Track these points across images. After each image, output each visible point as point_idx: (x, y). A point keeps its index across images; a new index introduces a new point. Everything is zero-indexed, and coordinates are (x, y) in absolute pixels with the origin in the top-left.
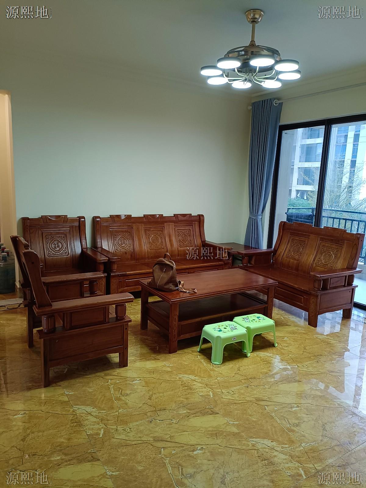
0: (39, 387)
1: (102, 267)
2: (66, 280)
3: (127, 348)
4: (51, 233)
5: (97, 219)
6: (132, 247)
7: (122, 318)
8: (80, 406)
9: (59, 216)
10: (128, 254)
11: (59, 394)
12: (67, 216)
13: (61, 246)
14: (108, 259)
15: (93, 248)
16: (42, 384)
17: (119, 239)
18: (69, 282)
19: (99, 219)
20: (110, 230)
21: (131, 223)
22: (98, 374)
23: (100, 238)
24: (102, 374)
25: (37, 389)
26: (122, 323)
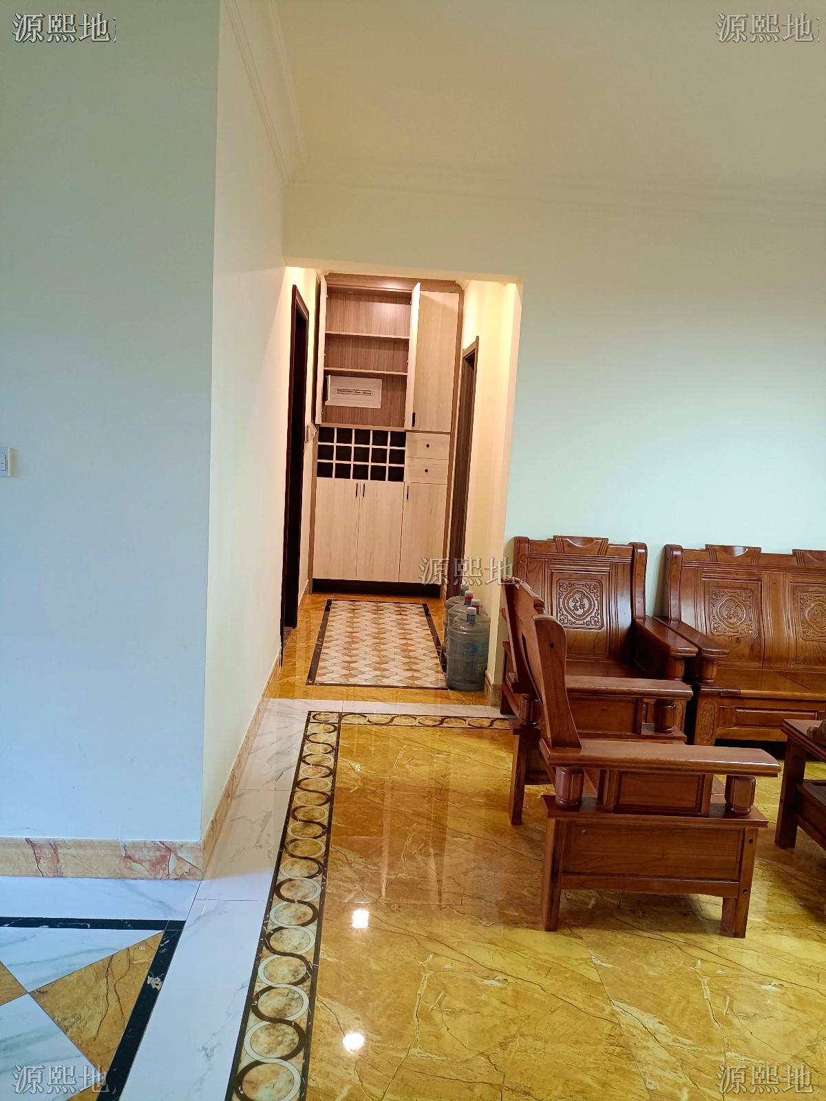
0: (533, 925)
1: (680, 668)
2: (604, 690)
3: (747, 891)
4: (570, 576)
5: (675, 553)
6: (754, 626)
7: (742, 812)
8: (628, 1007)
9: (590, 540)
10: (742, 643)
11: (577, 957)
12: (608, 539)
13: (587, 606)
14: (697, 650)
15: (658, 619)
16: (540, 919)
17: (723, 605)
18: (610, 694)
19: (678, 553)
20: (703, 579)
21: (757, 566)
22: (669, 935)
23: (678, 597)
24: (679, 938)
25: (531, 928)
26: (743, 824)
